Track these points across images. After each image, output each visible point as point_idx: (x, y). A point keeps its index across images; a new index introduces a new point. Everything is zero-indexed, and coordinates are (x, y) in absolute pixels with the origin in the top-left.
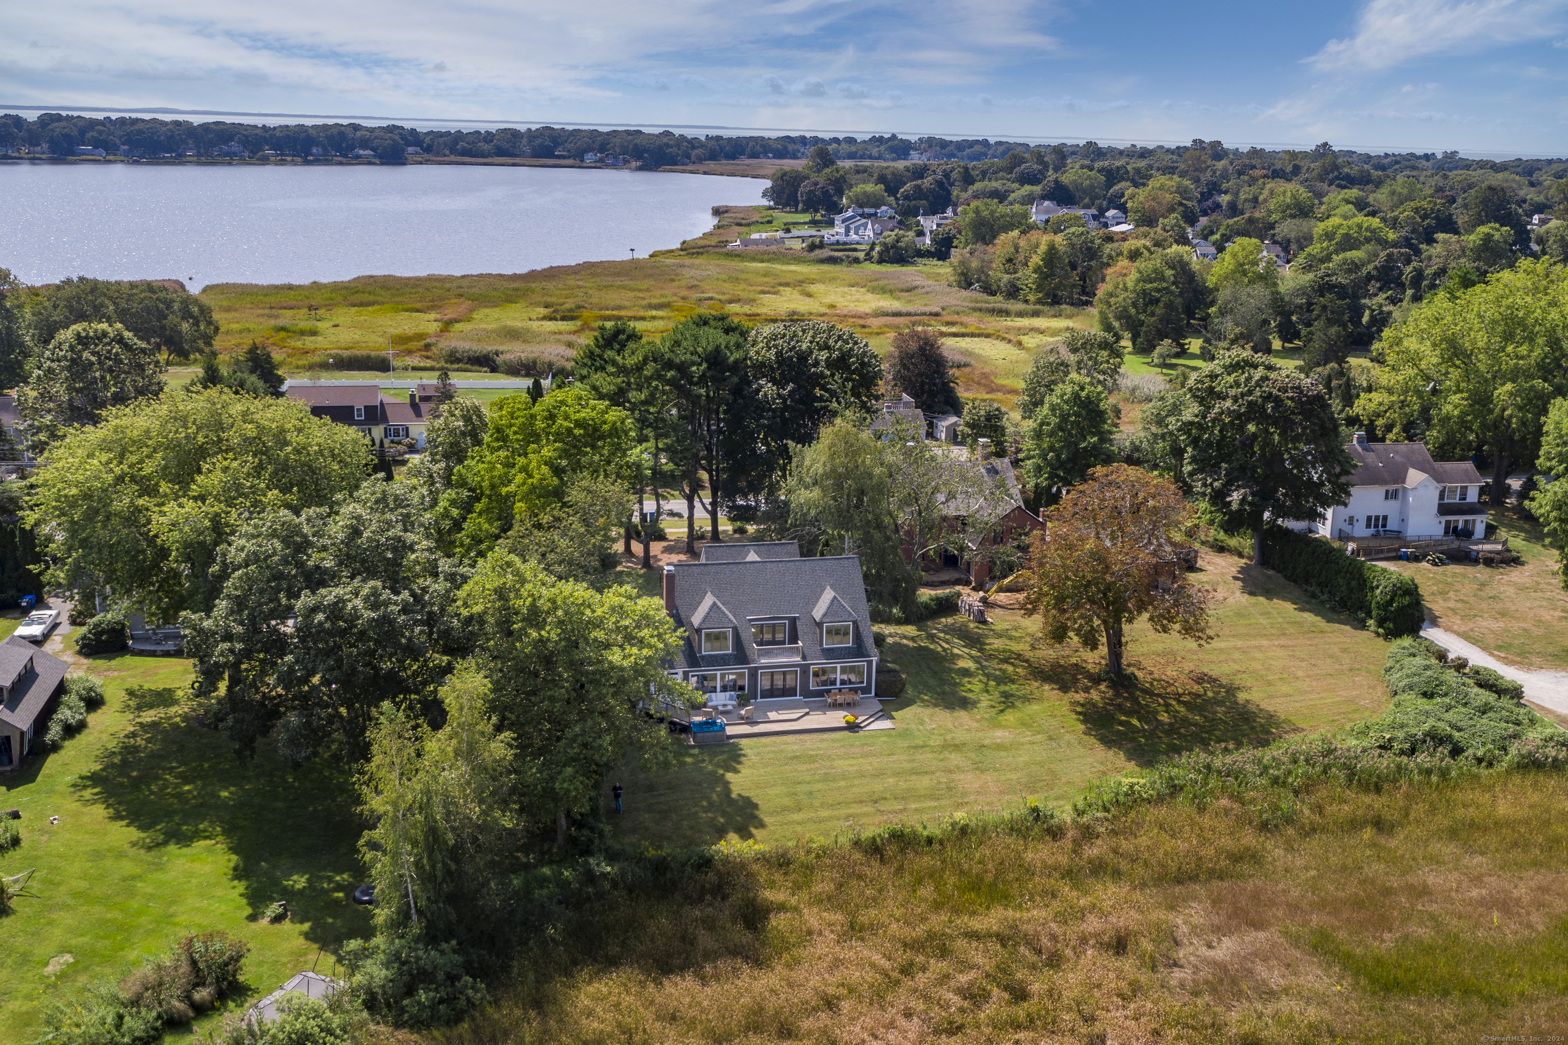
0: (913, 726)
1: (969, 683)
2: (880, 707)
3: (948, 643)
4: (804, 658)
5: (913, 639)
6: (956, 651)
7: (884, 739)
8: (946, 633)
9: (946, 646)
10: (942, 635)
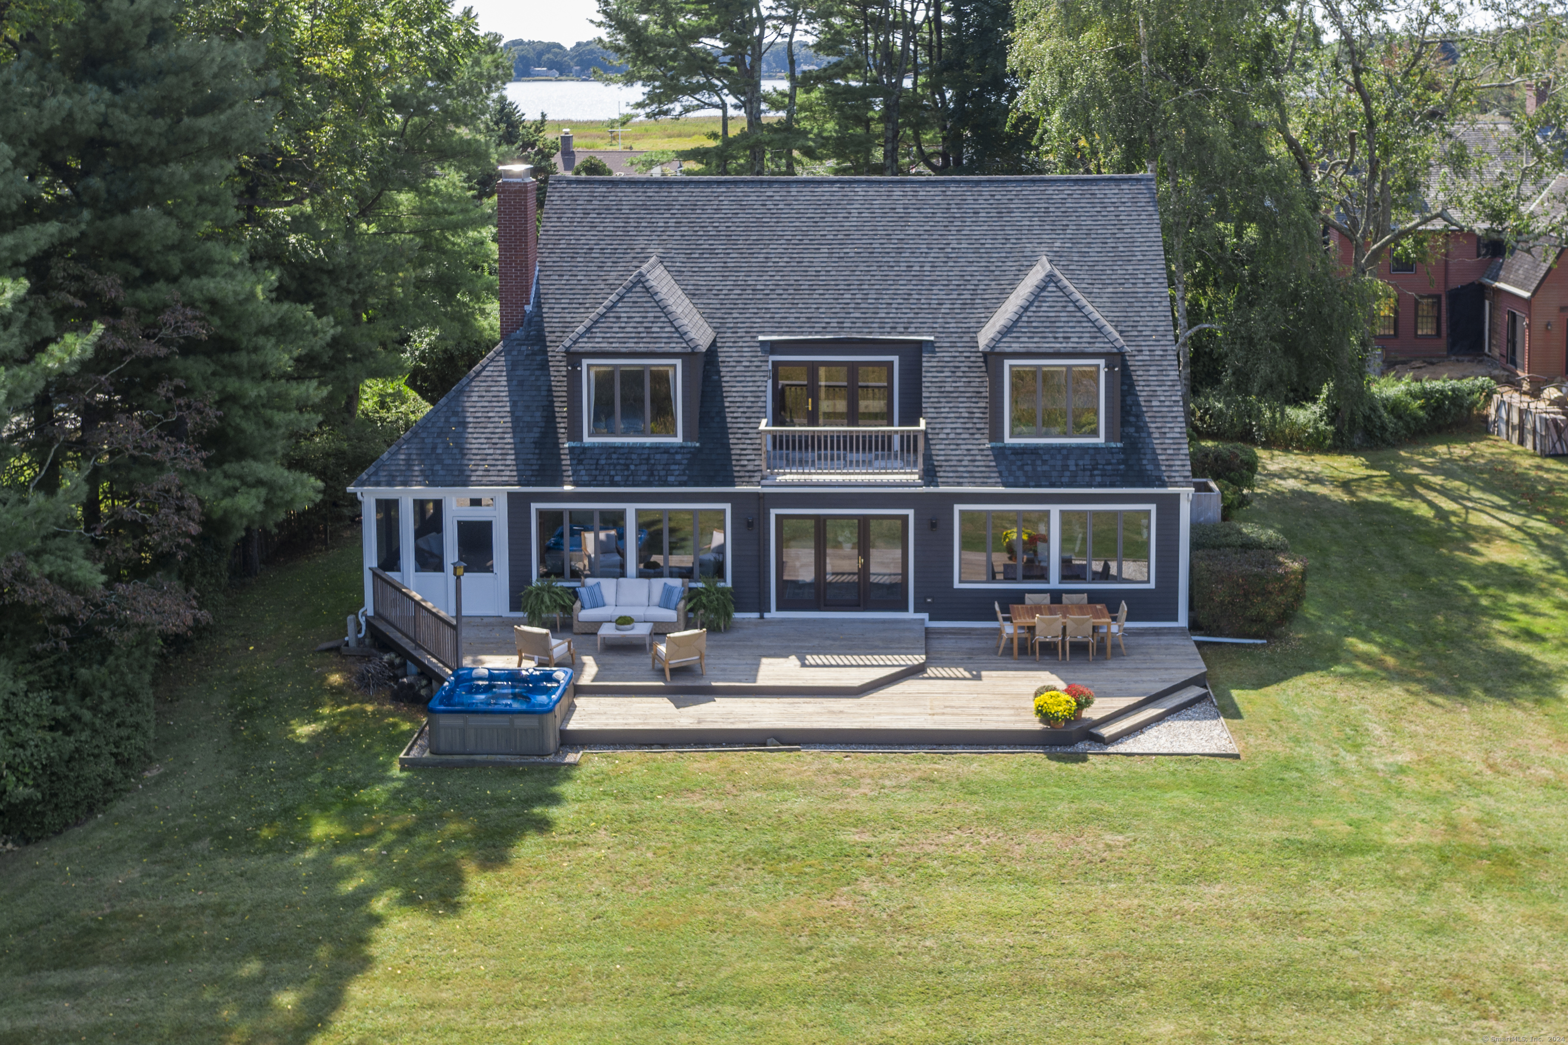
0: (1318, 753)
1: (1525, 609)
2: (1198, 667)
3: (1454, 499)
4: (930, 475)
5: (1346, 485)
6: (1479, 519)
7: (1184, 798)
8: (1449, 474)
9: (1447, 504)
10: (1437, 480)
